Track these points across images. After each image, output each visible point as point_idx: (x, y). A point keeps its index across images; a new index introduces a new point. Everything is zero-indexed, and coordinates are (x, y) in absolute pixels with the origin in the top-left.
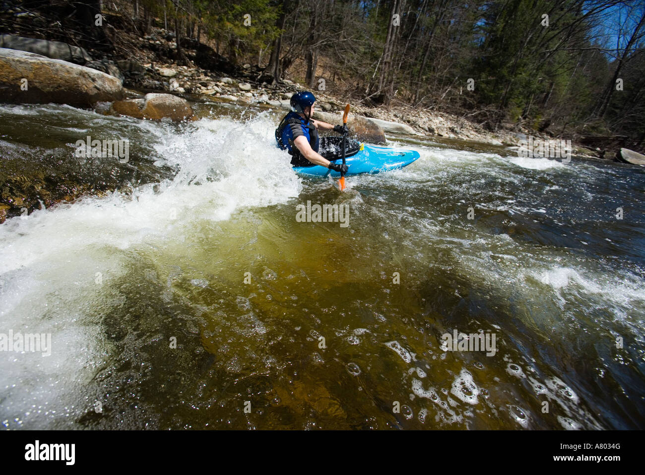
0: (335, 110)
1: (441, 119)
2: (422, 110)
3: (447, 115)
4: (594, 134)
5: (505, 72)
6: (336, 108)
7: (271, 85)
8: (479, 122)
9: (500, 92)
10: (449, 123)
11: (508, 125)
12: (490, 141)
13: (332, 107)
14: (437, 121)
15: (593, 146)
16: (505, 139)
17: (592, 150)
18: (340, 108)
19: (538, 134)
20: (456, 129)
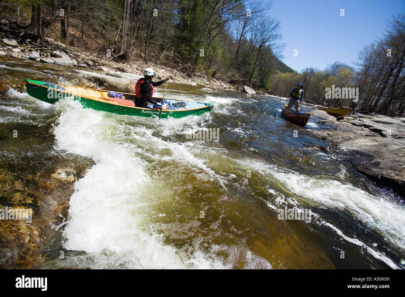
0: (97, 66)
1: (163, 71)
2: (151, 64)
3: (166, 68)
4: (233, 78)
5: (194, 45)
6: (97, 64)
7: (36, 42)
8: (184, 72)
9: (193, 56)
10: (168, 73)
11: (197, 74)
12: (191, 83)
13: (94, 63)
14: (161, 72)
15: (234, 84)
16: (197, 82)
17: (233, 86)
18: (100, 64)
19: (211, 79)
20: (173, 77)
